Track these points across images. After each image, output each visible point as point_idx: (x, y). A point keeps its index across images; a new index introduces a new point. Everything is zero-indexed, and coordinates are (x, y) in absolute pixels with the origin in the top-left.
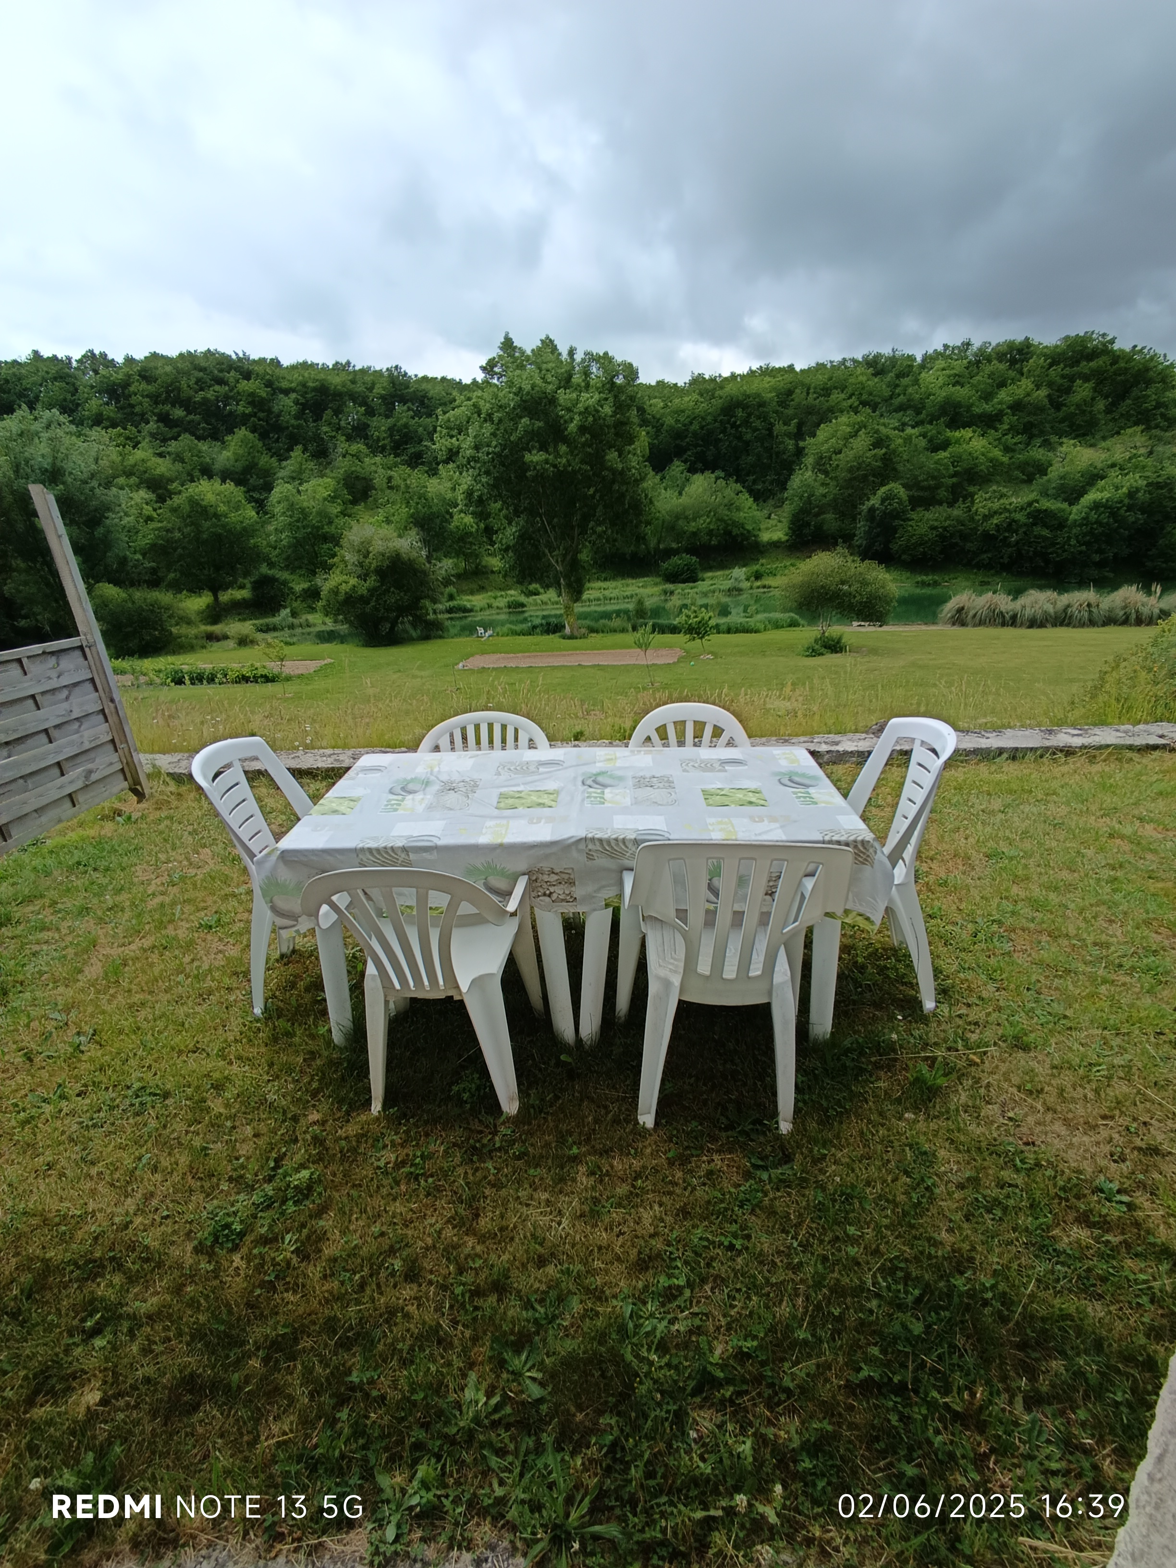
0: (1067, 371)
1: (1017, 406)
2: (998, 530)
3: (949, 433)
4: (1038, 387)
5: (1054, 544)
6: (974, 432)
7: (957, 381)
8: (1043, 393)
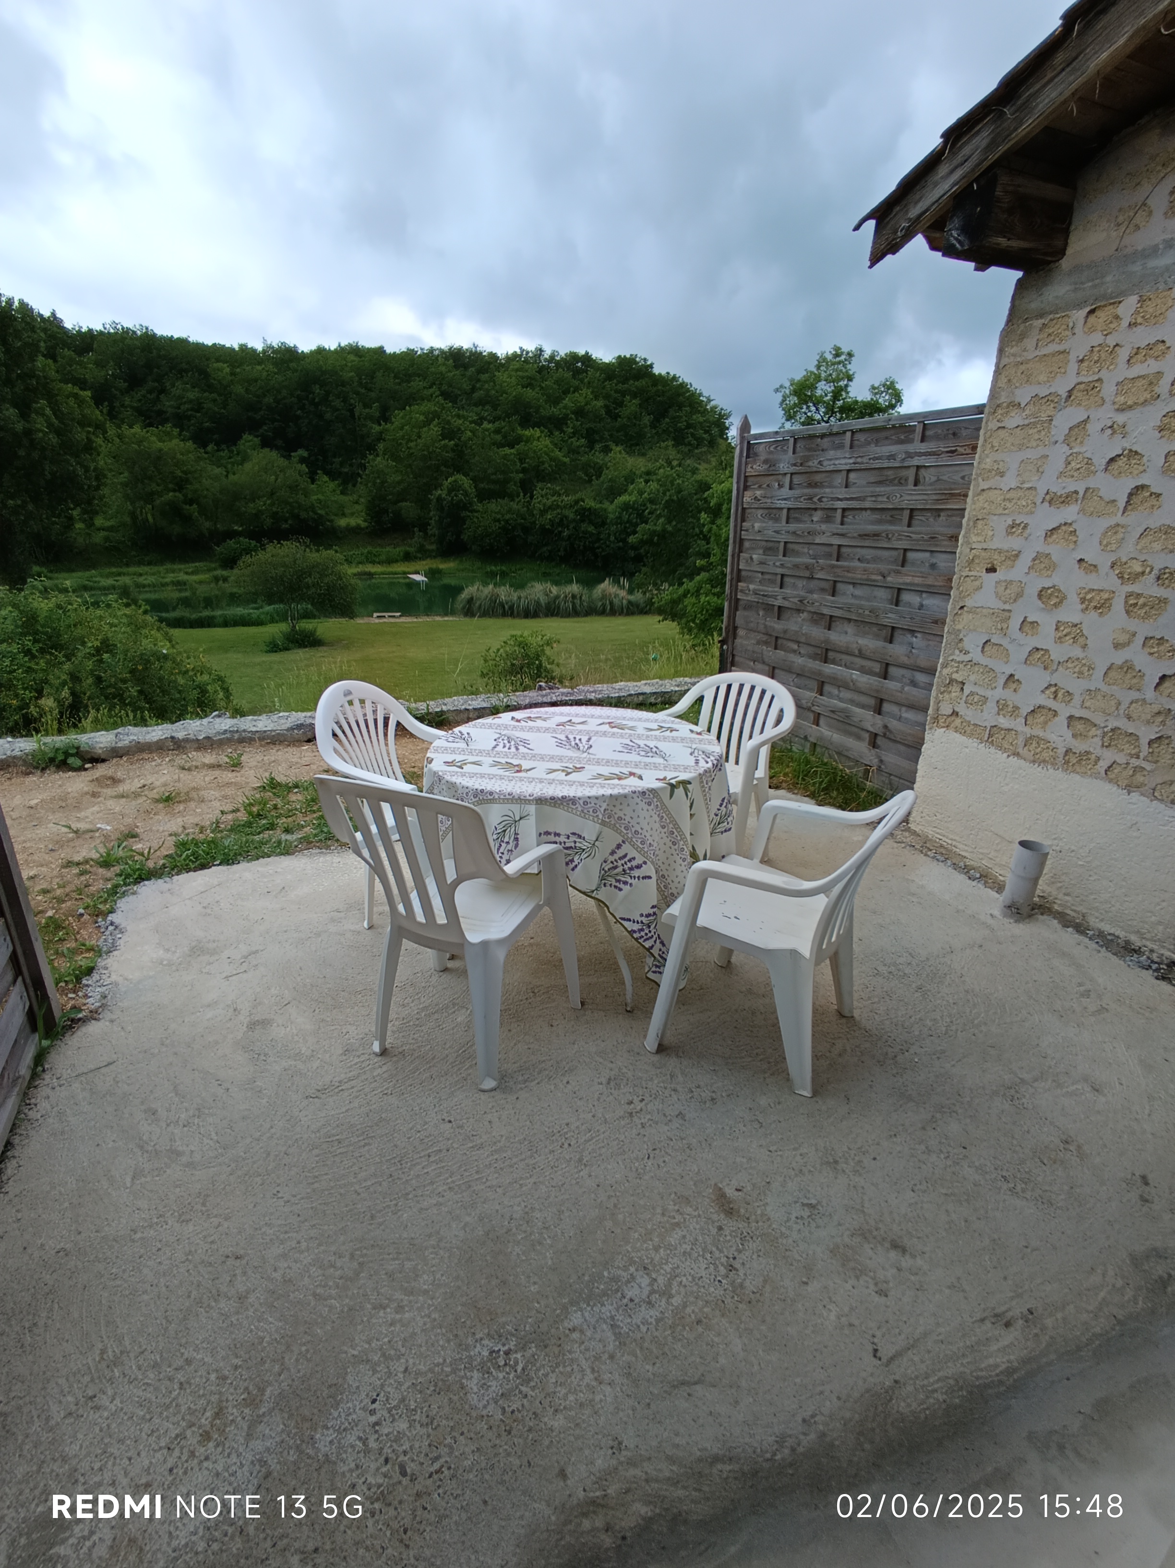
0: (620, 387)
1: (580, 413)
2: (552, 525)
3: (520, 431)
4: (596, 398)
5: (599, 540)
6: (542, 432)
7: (529, 384)
8: (600, 403)
